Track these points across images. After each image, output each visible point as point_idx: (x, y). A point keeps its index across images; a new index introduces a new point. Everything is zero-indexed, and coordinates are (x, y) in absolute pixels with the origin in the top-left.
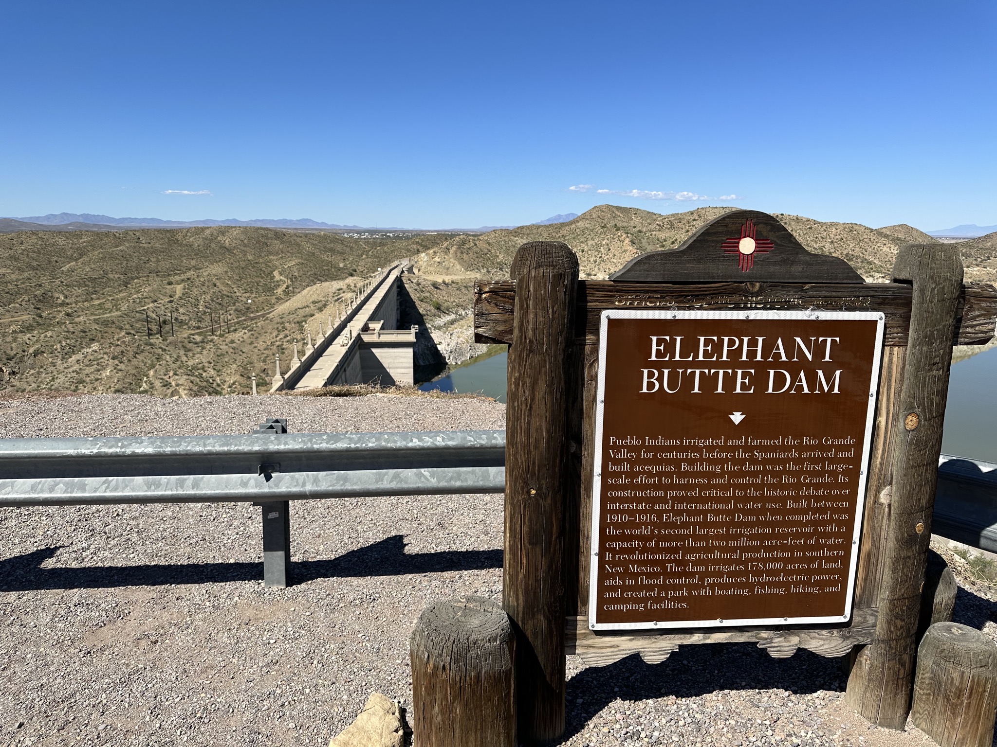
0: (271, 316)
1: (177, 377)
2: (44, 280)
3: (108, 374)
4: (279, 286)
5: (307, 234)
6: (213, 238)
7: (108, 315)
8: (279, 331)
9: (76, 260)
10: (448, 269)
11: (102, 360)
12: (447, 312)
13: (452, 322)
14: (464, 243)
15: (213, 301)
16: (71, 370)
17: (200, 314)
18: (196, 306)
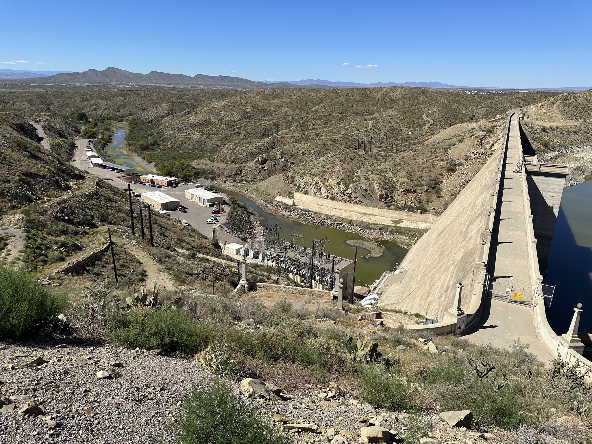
0: (426, 143)
1: (373, 175)
2: (304, 115)
3: (338, 169)
4: (426, 124)
5: (441, 92)
6: (387, 94)
7: (336, 136)
8: (432, 153)
9: (318, 105)
10: (551, 117)
11: (335, 161)
12: (553, 149)
13: (557, 157)
14: (566, 99)
15: (388, 132)
16: (320, 165)
17: (381, 139)
18: (379, 134)
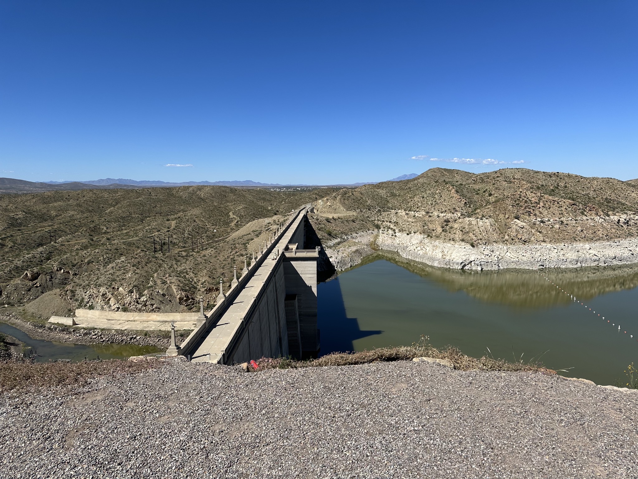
0: (227, 240)
1: (170, 278)
2: (96, 218)
3: (130, 276)
4: (232, 221)
5: (249, 189)
6: (194, 193)
7: (131, 239)
8: (232, 249)
9: (114, 206)
10: (335, 209)
11: (127, 267)
12: (335, 237)
13: (339, 244)
14: (346, 194)
15: (193, 231)
16: (108, 273)
17: (185, 239)
18: (183, 234)
